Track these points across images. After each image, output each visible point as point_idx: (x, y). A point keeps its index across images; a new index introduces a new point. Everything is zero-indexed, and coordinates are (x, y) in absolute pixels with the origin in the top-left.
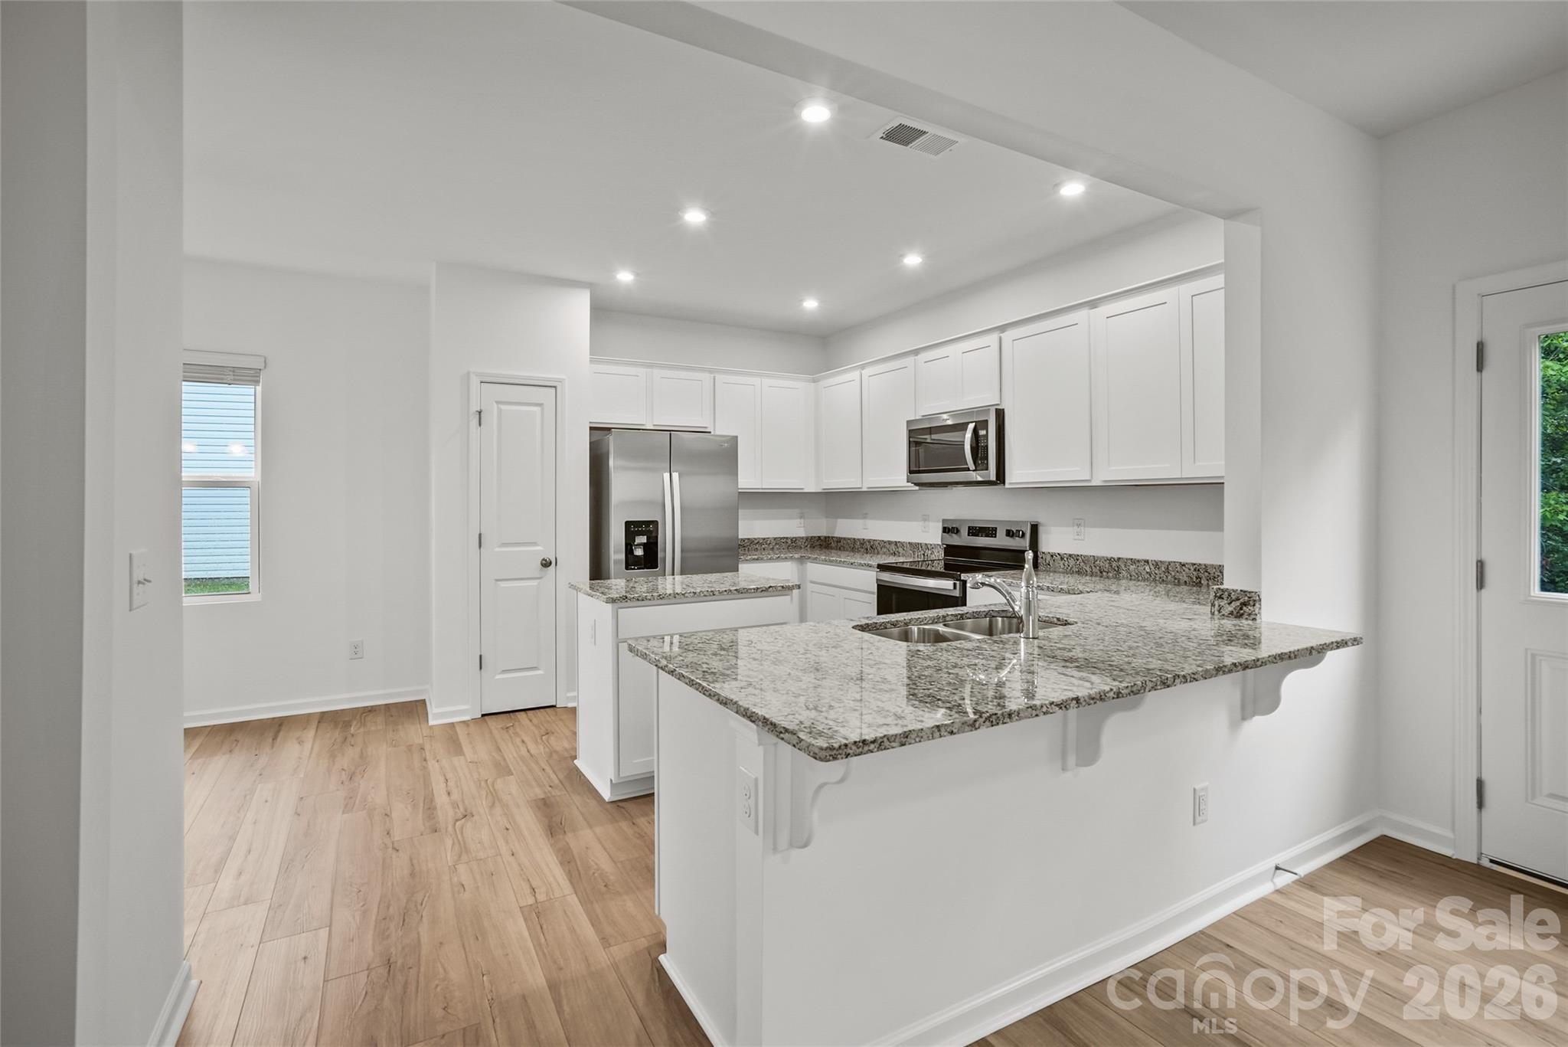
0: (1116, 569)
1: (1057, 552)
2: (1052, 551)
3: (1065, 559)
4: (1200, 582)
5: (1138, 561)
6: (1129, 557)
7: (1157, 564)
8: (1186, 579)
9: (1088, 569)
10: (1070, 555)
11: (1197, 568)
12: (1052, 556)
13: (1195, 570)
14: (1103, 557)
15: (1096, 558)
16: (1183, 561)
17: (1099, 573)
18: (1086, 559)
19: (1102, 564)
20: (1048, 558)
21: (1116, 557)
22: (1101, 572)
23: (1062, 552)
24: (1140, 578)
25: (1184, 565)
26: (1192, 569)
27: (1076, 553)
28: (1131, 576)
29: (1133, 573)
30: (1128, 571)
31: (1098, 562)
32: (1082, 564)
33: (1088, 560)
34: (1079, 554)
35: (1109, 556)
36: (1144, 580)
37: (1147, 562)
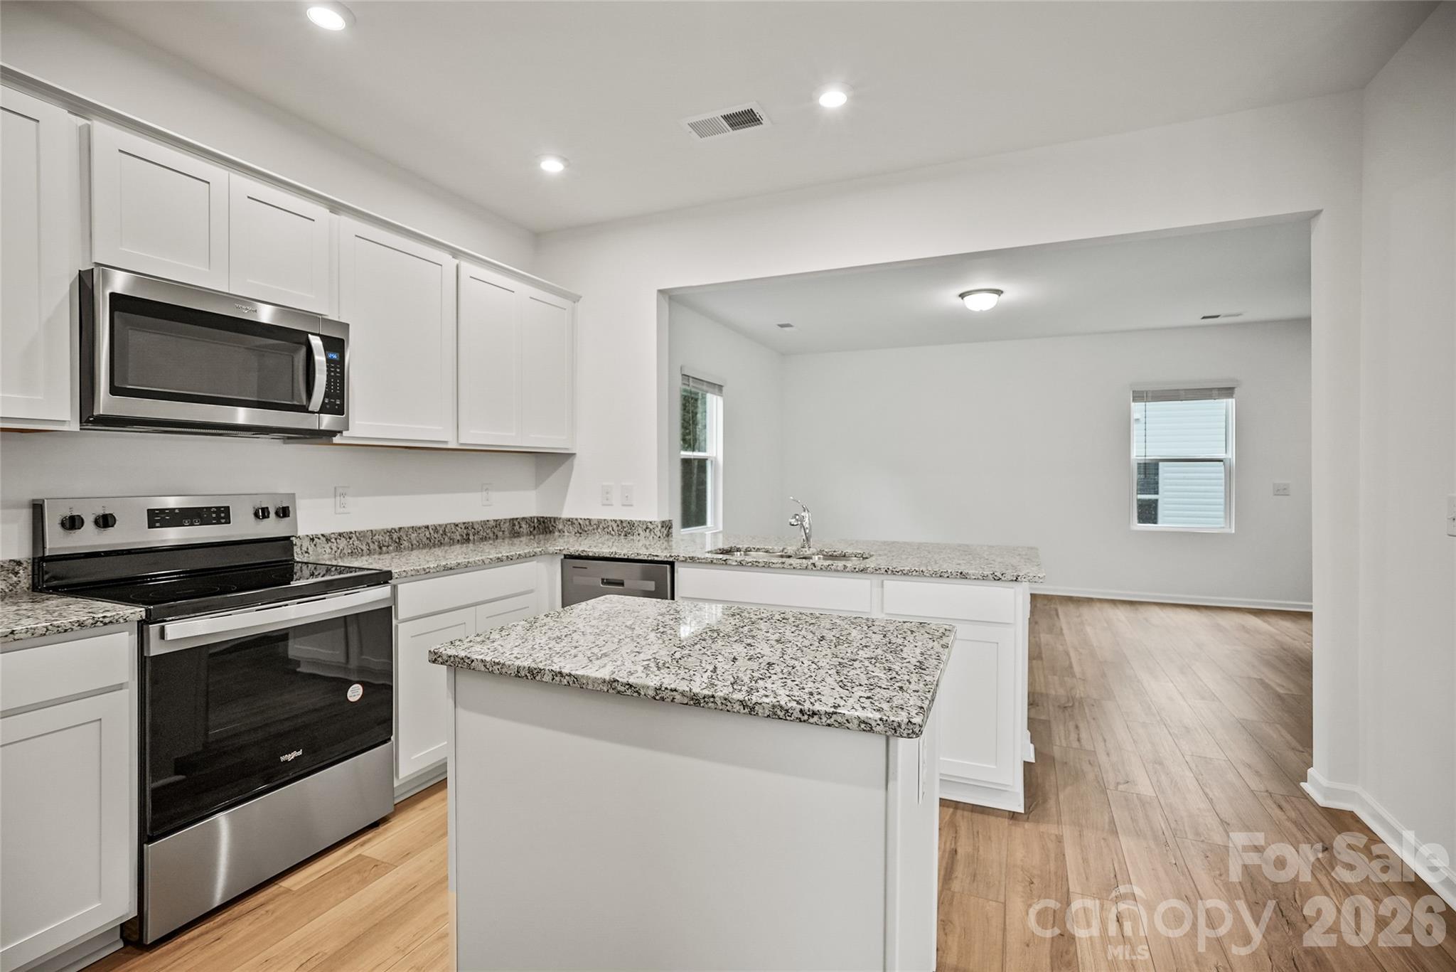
0: (397, 540)
1: (319, 532)
2: (311, 532)
3: (333, 540)
4: (469, 538)
5: (419, 528)
6: (409, 525)
7: (436, 529)
8: (459, 538)
9: (364, 547)
10: (340, 535)
11: (467, 526)
12: (312, 540)
13: (465, 528)
14: (383, 530)
15: (374, 533)
16: (457, 521)
17: (377, 549)
18: (361, 536)
19: (381, 538)
20: (306, 543)
21: (396, 526)
22: (380, 548)
23: (327, 531)
24: (421, 545)
25: (457, 525)
26: (463, 527)
27: (348, 530)
28: (412, 545)
29: (415, 542)
30: (410, 541)
31: (377, 536)
32: (356, 543)
33: (364, 536)
34: (353, 531)
35: (389, 527)
36: (425, 546)
37: (427, 527)
